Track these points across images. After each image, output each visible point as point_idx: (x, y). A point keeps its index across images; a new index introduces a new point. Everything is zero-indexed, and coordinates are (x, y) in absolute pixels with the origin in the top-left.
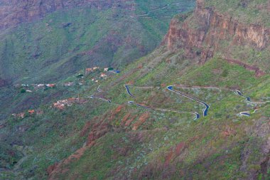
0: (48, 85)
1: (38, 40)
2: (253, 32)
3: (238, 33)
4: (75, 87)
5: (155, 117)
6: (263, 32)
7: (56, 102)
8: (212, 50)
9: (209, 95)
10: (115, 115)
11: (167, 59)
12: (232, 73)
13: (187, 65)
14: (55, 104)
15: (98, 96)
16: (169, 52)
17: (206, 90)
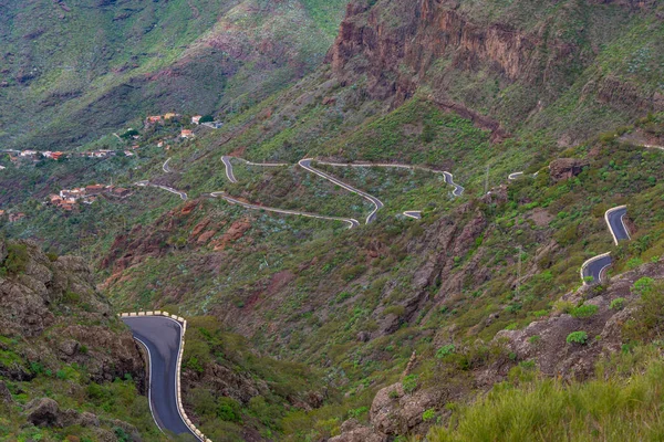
0: (47, 154)
1: (33, 36)
2: (496, 42)
3: (466, 44)
4: (115, 160)
5: (264, 227)
6: (518, 43)
7: (58, 193)
8: (415, 79)
9: (388, 182)
10: (179, 221)
11: (326, 99)
12: (444, 133)
13: (370, 113)
14: (55, 198)
15: (158, 182)
16: (334, 81)
17: (383, 170)
